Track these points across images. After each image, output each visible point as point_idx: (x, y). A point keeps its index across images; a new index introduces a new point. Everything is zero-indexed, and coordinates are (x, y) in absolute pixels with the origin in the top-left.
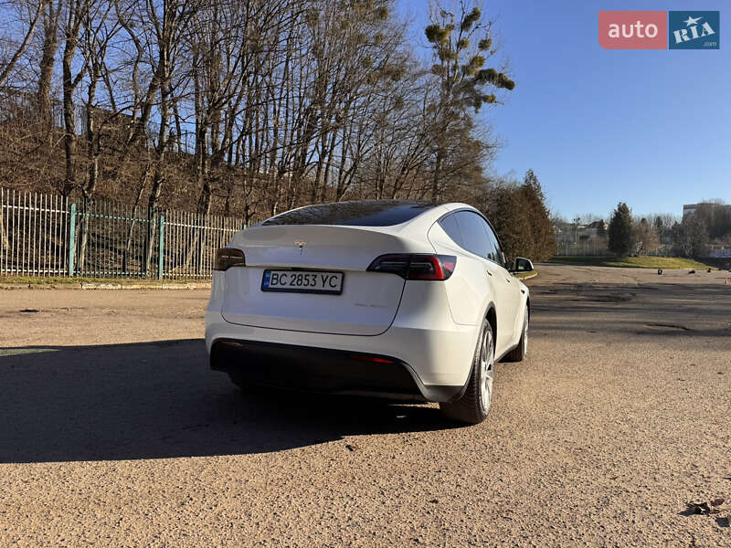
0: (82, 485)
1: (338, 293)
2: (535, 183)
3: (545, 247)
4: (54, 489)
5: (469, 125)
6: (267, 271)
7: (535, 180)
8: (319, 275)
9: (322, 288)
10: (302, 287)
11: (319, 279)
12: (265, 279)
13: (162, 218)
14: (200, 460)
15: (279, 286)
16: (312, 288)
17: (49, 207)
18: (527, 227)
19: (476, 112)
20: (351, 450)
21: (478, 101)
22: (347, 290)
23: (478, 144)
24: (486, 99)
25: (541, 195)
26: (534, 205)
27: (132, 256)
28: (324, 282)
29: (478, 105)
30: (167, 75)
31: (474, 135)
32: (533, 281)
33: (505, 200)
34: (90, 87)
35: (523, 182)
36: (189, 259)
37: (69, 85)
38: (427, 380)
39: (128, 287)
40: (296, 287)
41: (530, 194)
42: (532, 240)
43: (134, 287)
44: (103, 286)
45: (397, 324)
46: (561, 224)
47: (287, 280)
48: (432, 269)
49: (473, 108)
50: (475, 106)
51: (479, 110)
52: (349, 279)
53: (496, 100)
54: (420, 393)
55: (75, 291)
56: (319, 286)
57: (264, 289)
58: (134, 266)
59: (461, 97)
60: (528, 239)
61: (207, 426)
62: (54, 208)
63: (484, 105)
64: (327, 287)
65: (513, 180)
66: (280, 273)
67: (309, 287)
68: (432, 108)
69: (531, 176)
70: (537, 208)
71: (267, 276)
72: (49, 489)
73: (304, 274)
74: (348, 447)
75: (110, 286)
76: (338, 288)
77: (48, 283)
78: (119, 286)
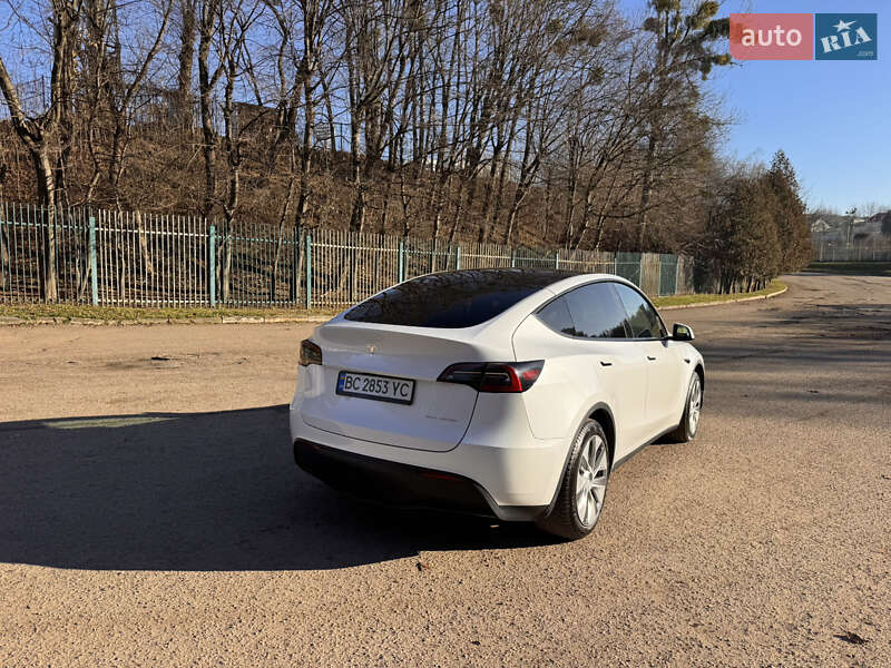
0: (149, 598)
1: (410, 403)
2: (786, 168)
3: (797, 254)
4: (124, 599)
5: (694, 94)
6: (342, 373)
7: (787, 164)
8: (391, 381)
9: (392, 396)
10: (374, 393)
11: (390, 386)
12: (340, 382)
13: (309, 237)
14: (264, 574)
15: (352, 390)
16: (383, 395)
17: (187, 231)
18: (771, 228)
19: (704, 78)
20: (420, 569)
21: (706, 63)
22: (417, 399)
23: (705, 122)
24: (717, 60)
25: (795, 184)
26: (783, 199)
27: (282, 278)
28: (395, 389)
29: (706, 70)
30: (310, 68)
31: (703, 109)
32: (775, 301)
33: (743, 193)
34: (227, 89)
35: (769, 167)
36: (343, 280)
37: (206, 85)
38: (502, 500)
39: (272, 321)
40: (369, 393)
41: (778, 183)
42: (778, 247)
43: (278, 320)
44: (244, 320)
45: (467, 441)
46: (829, 218)
47: (360, 384)
48: (508, 380)
49: (700, 73)
50: (701, 70)
51: (708, 76)
52: (419, 388)
53: (733, 60)
54: (493, 514)
55: (214, 327)
56: (390, 394)
57: (339, 392)
58: (282, 290)
59: (684, 58)
60: (772, 246)
61: (288, 528)
62: (192, 232)
63: (715, 68)
64: (398, 396)
65: (759, 162)
66: (354, 377)
67: (380, 394)
68: (644, 77)
69: (781, 158)
70: (788, 202)
71: (342, 378)
72: (119, 600)
73: (376, 379)
74: (419, 565)
75: (252, 320)
76: (408, 398)
77: (187, 317)
78: (262, 320)
